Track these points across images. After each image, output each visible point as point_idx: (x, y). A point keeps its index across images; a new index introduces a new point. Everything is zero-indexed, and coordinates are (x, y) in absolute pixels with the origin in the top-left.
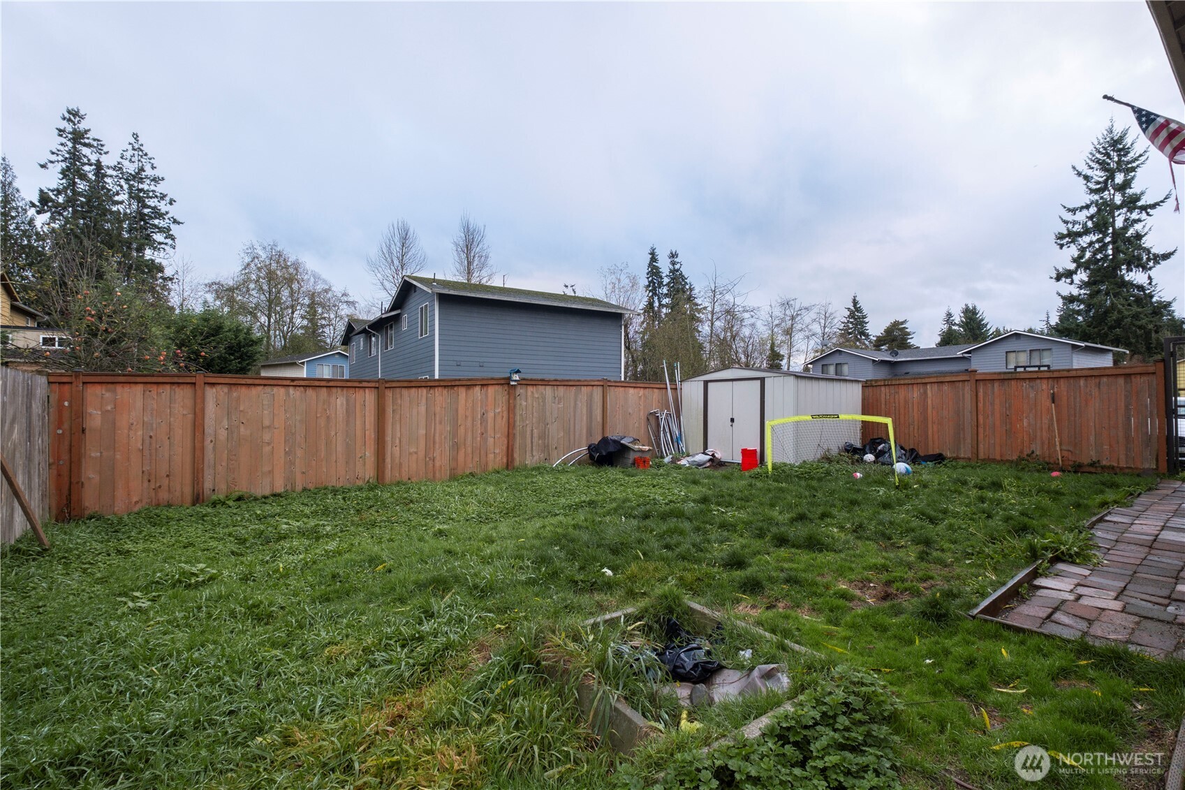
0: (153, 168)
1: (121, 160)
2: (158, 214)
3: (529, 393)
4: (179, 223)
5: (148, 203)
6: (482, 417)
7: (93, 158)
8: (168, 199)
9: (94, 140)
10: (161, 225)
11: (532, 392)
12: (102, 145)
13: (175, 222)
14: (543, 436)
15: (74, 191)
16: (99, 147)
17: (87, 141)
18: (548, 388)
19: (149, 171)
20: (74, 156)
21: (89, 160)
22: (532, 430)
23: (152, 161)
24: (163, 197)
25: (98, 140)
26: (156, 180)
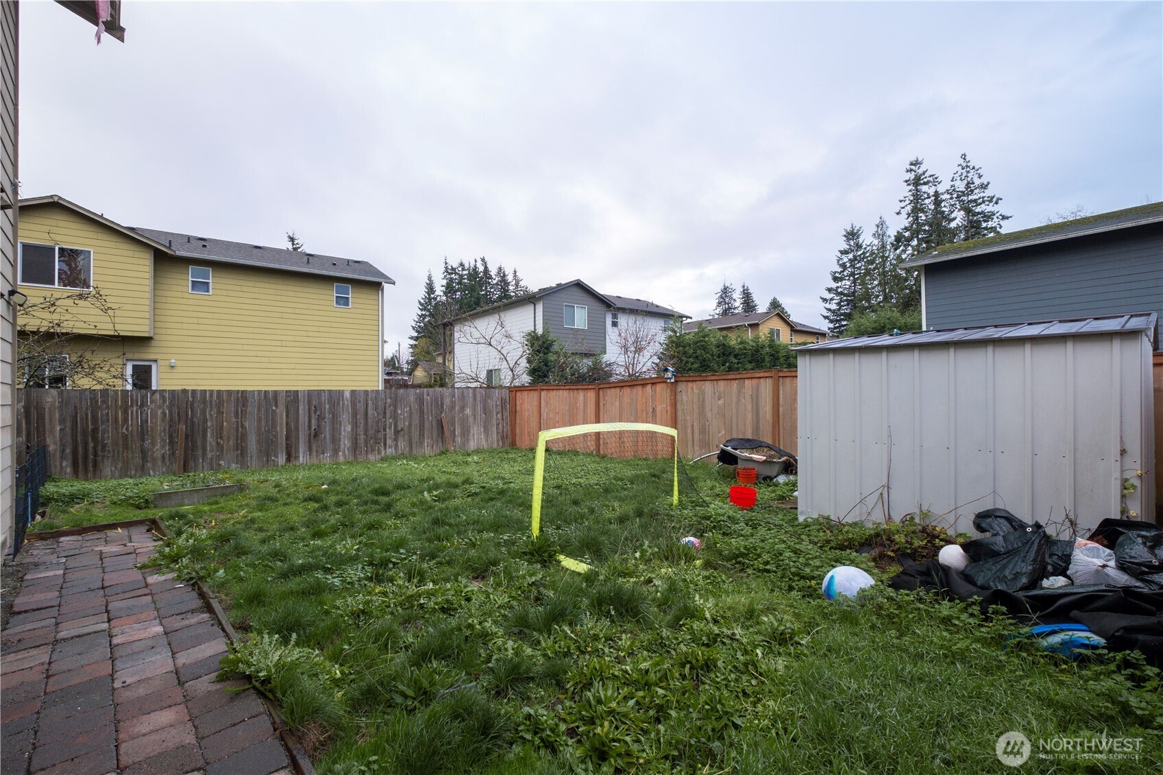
0: (980, 177)
1: (952, 183)
2: (988, 217)
3: (689, 389)
4: (1008, 218)
5: (977, 211)
6: (653, 411)
7: (931, 191)
8: (995, 200)
9: (930, 176)
10: (989, 226)
11: (692, 389)
12: (936, 178)
13: (1004, 218)
14: (703, 431)
15: (918, 223)
16: (935, 181)
17: (925, 180)
18: (707, 383)
19: (977, 182)
20: (917, 197)
21: (928, 194)
22: (693, 426)
23: (978, 172)
24: (991, 199)
25: (933, 176)
26: (984, 187)
